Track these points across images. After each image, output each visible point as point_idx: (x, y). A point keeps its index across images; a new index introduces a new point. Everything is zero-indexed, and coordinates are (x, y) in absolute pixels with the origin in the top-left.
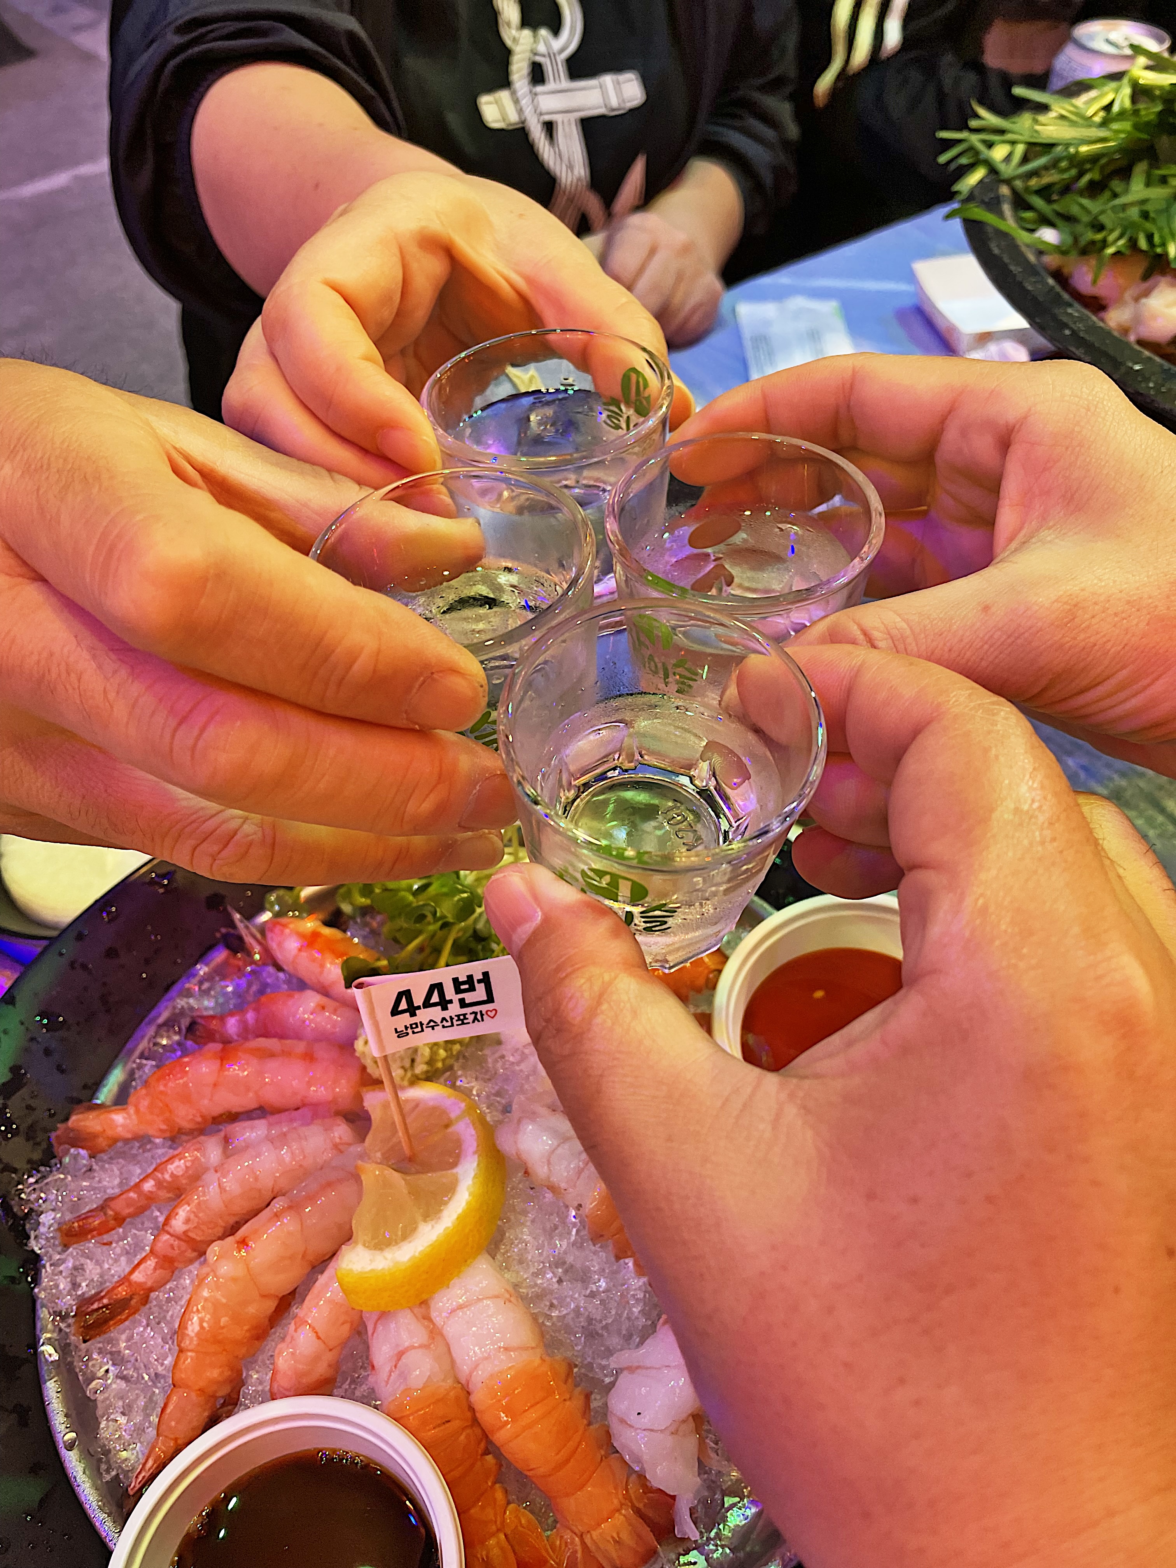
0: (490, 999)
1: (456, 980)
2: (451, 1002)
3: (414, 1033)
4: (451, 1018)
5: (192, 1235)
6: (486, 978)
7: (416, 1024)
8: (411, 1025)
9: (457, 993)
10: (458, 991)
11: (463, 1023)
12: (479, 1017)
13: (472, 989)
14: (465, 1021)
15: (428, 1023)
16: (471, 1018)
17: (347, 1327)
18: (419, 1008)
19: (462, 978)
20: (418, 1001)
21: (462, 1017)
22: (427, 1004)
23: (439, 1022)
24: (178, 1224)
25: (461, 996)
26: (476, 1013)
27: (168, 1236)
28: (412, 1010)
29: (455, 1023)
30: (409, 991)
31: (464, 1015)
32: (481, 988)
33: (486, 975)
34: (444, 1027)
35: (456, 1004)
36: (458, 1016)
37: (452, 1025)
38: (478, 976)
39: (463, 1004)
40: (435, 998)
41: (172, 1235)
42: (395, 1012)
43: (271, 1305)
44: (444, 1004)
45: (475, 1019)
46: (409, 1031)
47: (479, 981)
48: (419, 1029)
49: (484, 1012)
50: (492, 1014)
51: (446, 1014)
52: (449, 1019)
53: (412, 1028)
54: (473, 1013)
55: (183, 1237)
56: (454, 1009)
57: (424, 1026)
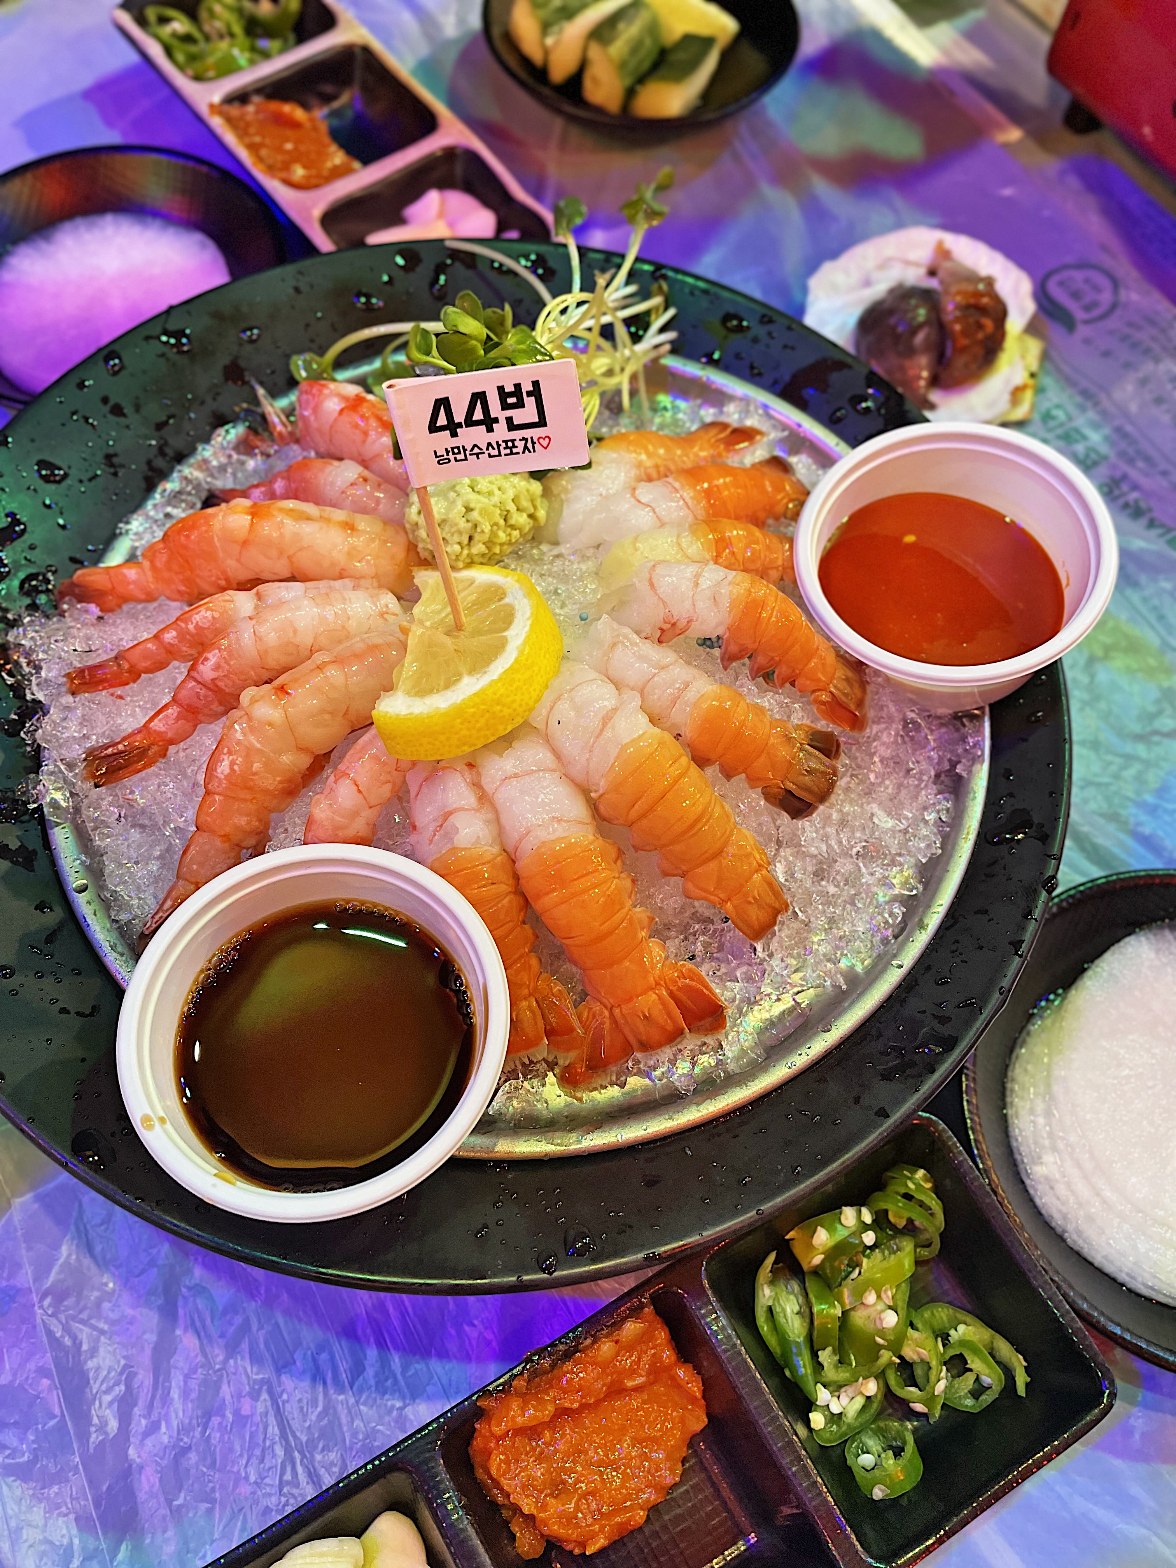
0: (542, 422)
1: (501, 389)
2: (496, 420)
3: (456, 460)
4: (499, 445)
5: (221, 684)
6: (536, 391)
7: (458, 448)
8: (453, 449)
9: (503, 409)
10: (505, 406)
11: (512, 453)
12: (530, 445)
13: (520, 404)
14: (514, 450)
15: (472, 450)
16: (520, 445)
17: (388, 788)
18: (460, 425)
19: (509, 388)
20: (459, 417)
21: (510, 444)
22: (470, 422)
23: (484, 448)
24: (206, 670)
25: (509, 413)
26: (526, 440)
27: (194, 683)
28: (453, 428)
29: (503, 452)
30: (447, 399)
31: (513, 441)
32: (530, 402)
33: (536, 384)
34: (490, 456)
35: (503, 423)
36: (506, 442)
37: (500, 455)
38: (527, 387)
39: (511, 426)
40: (478, 415)
41: (199, 683)
42: (433, 428)
43: (305, 761)
44: (489, 422)
45: (526, 447)
46: (451, 456)
47: (529, 394)
48: (462, 456)
49: (535, 440)
50: (545, 443)
51: (493, 438)
52: (495, 446)
53: (454, 453)
54: (523, 439)
55: (211, 686)
56: (501, 432)
57: (468, 453)
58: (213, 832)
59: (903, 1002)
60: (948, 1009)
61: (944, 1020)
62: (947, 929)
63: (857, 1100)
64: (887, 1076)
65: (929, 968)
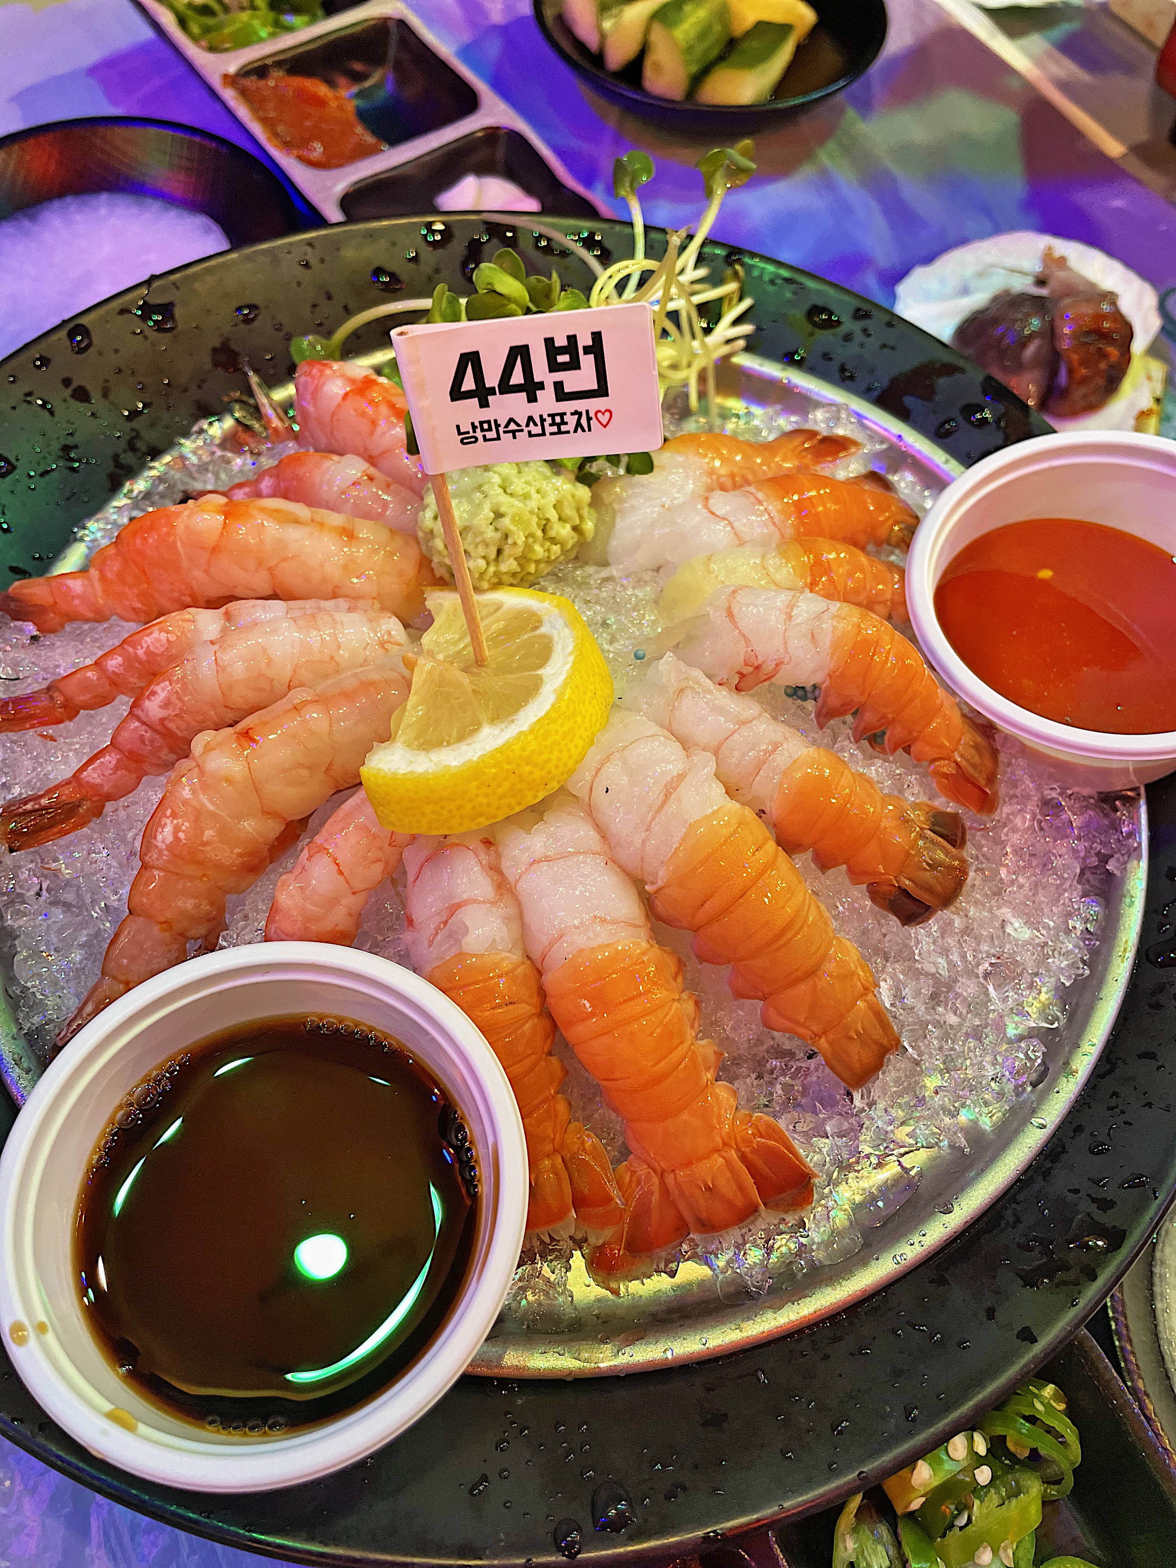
0: (602, 391)
1: (549, 342)
2: (541, 386)
3: (485, 439)
4: (543, 420)
5: (172, 726)
6: (596, 347)
7: (489, 422)
8: (481, 423)
9: (551, 370)
10: (554, 367)
11: (560, 432)
12: (584, 421)
13: (574, 365)
14: (564, 428)
15: (507, 426)
16: (572, 420)
17: (378, 868)
18: (492, 391)
19: (561, 341)
20: (492, 380)
21: (558, 419)
22: (505, 387)
23: (523, 423)
24: (153, 707)
25: (558, 376)
26: (580, 414)
27: (137, 724)
28: (482, 394)
29: (549, 429)
30: (477, 353)
31: (562, 415)
32: (587, 362)
33: (597, 336)
34: (530, 435)
35: (550, 390)
36: (552, 416)
37: (543, 434)
38: (585, 340)
39: (561, 394)
40: (517, 378)
41: (144, 723)
42: (456, 394)
43: (274, 829)
44: (531, 389)
45: (579, 424)
46: (479, 434)
47: (587, 350)
48: (492, 434)
49: (592, 415)
50: (604, 419)
51: (535, 410)
52: (538, 421)
53: (482, 430)
54: (576, 413)
55: (159, 728)
56: (547, 401)
57: (501, 429)
58: (149, 917)
59: (1046, 1174)
60: (1110, 1192)
61: (1106, 1205)
62: (1102, 1076)
63: (991, 1313)
64: (1029, 1280)
65: (1079, 1129)
